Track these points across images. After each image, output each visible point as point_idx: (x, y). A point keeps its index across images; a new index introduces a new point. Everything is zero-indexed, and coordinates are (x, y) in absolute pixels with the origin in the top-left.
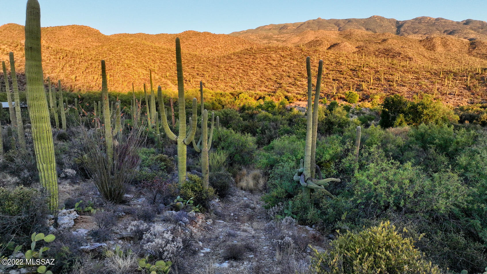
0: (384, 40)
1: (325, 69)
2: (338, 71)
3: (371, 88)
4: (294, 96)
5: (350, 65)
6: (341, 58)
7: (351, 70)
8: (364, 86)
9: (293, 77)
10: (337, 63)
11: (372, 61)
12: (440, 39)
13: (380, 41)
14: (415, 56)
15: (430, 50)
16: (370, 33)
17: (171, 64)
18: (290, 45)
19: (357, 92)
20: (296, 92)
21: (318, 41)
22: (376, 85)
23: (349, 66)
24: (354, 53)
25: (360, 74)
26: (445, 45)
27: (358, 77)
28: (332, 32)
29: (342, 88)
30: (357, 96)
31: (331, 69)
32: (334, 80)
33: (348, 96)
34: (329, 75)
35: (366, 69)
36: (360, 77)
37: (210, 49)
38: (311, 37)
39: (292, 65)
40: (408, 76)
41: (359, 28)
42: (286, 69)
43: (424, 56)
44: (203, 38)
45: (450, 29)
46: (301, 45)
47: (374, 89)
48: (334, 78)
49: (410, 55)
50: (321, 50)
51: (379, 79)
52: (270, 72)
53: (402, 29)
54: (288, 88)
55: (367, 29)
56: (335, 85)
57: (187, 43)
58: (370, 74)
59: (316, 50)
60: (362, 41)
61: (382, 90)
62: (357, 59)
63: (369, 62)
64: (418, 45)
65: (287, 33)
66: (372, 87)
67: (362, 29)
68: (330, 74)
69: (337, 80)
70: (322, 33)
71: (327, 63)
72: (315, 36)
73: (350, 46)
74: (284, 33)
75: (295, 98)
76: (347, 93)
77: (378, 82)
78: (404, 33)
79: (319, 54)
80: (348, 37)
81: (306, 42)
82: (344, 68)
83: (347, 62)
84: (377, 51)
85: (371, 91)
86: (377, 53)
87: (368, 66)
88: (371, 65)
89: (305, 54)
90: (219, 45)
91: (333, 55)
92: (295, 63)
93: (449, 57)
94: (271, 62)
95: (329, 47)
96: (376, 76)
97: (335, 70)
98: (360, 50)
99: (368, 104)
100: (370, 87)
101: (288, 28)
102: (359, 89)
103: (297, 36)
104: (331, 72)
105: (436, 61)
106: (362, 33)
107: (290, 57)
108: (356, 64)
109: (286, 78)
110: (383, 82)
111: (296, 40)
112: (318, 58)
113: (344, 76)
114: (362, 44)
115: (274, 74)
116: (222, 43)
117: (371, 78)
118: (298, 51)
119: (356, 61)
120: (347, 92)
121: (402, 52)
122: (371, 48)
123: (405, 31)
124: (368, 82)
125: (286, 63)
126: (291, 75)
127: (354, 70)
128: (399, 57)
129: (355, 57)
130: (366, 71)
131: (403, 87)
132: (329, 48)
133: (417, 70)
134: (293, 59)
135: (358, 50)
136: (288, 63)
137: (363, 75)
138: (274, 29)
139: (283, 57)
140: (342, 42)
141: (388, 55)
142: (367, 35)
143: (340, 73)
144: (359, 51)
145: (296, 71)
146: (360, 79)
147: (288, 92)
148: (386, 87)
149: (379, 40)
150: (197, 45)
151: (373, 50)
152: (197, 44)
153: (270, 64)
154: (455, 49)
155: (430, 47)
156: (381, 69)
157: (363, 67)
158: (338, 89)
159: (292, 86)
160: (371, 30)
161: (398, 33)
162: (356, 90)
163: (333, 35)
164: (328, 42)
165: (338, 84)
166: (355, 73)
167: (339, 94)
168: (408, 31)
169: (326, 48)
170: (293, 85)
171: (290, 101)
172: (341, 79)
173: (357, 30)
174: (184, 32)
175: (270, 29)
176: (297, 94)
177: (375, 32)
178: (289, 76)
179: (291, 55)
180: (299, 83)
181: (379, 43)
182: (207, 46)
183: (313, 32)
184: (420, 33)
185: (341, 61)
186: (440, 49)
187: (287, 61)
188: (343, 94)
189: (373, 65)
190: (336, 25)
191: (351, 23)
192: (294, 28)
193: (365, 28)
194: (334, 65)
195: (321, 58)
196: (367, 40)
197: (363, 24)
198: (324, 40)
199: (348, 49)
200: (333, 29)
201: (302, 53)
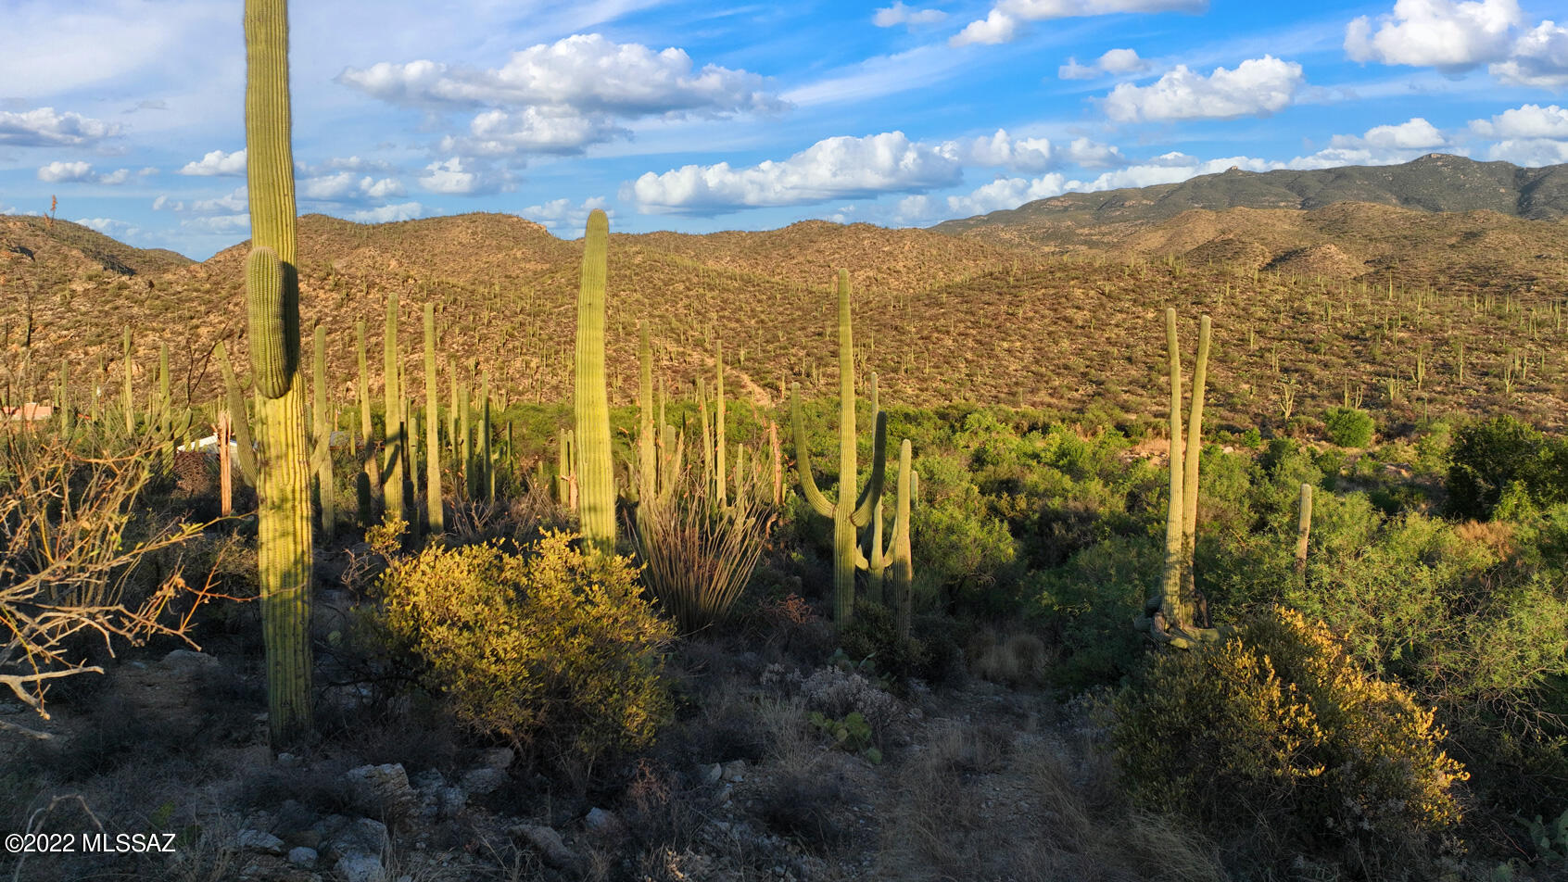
0: (1471, 236)
1: (1252, 335)
2: (1300, 340)
3: (1419, 399)
4: (1148, 424)
5: (1342, 321)
6: (1309, 299)
7: (1347, 337)
8: (1394, 389)
9: (1145, 363)
10: (1297, 314)
11: (1422, 305)
13: (1453, 240)
16: (1416, 212)
17: (753, 322)
18: (1132, 260)
19: (1366, 411)
20: (1155, 408)
21: (1229, 242)
22: (1439, 389)
23: (1339, 325)
24: (1357, 280)
25: (1378, 352)
27: (1373, 362)
28: (1279, 213)
29: (1313, 397)
30: (1366, 424)
31: (1273, 334)
32: (1285, 370)
33: (1336, 423)
34: (1267, 355)
35: (1402, 334)
36: (1379, 359)
37: (871, 274)
38: (1204, 229)
39: (1140, 321)
41: (1377, 199)
42: (1118, 336)
44: (850, 242)
46: (1171, 259)
47: (1430, 401)
48: (1287, 364)
50: (1240, 272)
51: (1446, 368)
52: (1065, 344)
53: (1538, 197)
54: (1125, 396)
55: (1406, 201)
56: (1290, 387)
57: (801, 259)
58: (1415, 351)
59: (1222, 274)
60: (1386, 239)
61: (1459, 404)
62: (1368, 302)
63: (1411, 311)
65: (1124, 220)
66: (1425, 395)
67: (1387, 202)
68: (1269, 350)
69: (1296, 371)
70: (1241, 217)
71: (1260, 314)
72: (1219, 227)
73: (1345, 257)
74: (1112, 221)
75: (1150, 430)
76: (1330, 413)
77: (1447, 378)
78: (1547, 208)
79: (1232, 288)
80: (1338, 228)
81: (1189, 247)
82: (1321, 330)
83: (1330, 311)
84: (1442, 271)
85: (1418, 406)
86: (1442, 278)
87: (1407, 323)
88: (1419, 320)
89: (1185, 286)
90: (901, 264)
91: (1281, 288)
92: (1150, 315)
94: (1070, 312)
95: (1268, 260)
96: (1436, 356)
97: (1289, 339)
98: (1381, 270)
99: (1405, 451)
100: (1416, 392)
101: (1127, 204)
102: (1373, 400)
103: (1158, 228)
104: (1276, 344)
106: (1385, 213)
107: (1132, 296)
108: (1365, 318)
109: (1118, 365)
110: (1464, 377)
111: (1154, 240)
112: (1229, 301)
113: (1322, 357)
114: (1387, 248)
115: (1080, 353)
116: (910, 255)
117: (1420, 364)
118: (1160, 279)
119: (1364, 306)
120: (1332, 409)
121: (1541, 275)
122: (1420, 263)
123: (1551, 202)
124: (1410, 379)
125: (1119, 316)
126: (1138, 353)
127: (1357, 338)
128: (1529, 290)
129: (1359, 295)
130: (1401, 342)
131: (1541, 396)
132: (1270, 266)
134: (1144, 305)
135: (1372, 270)
136: (1124, 316)
137: (1388, 354)
138: (1078, 208)
139: (1109, 296)
140: (1316, 245)
141: (1483, 284)
142: (1407, 219)
143: (1307, 349)
144: (1377, 273)
145: (1153, 341)
146: (1377, 368)
147: (1126, 408)
148: (1474, 393)
149: (1451, 235)
150: (832, 265)
151: (1427, 269)
152: (833, 260)
153: (1065, 319)
156: (1456, 333)
157: (1390, 328)
158: (1299, 401)
159: (1140, 391)
160: (1419, 201)
161: (1523, 208)
162: (1364, 405)
163: (1283, 223)
164: (1266, 245)
165: (1299, 382)
166: (1359, 348)
167: (1302, 417)
168: (1562, 203)
169: (1256, 265)
170: (1143, 387)
171: (1133, 437)
172: (1311, 367)
173: (1367, 204)
174: (794, 225)
175: (1066, 209)
176: (1156, 416)
177: (1437, 209)
178: (1129, 359)
179: (1137, 289)
181: (1452, 246)
182: (862, 267)
183: (1212, 216)
185: (1310, 308)
187: (1122, 311)
188: (1317, 416)
189: (1426, 318)
190: (1291, 188)
191: (1345, 182)
192: (1145, 202)
193: (1398, 197)
194: (1285, 321)
195: (1241, 299)
196: (1405, 238)
197: (1391, 183)
198: (1251, 239)
199: (1335, 267)
200: (1282, 204)
201: (1175, 284)
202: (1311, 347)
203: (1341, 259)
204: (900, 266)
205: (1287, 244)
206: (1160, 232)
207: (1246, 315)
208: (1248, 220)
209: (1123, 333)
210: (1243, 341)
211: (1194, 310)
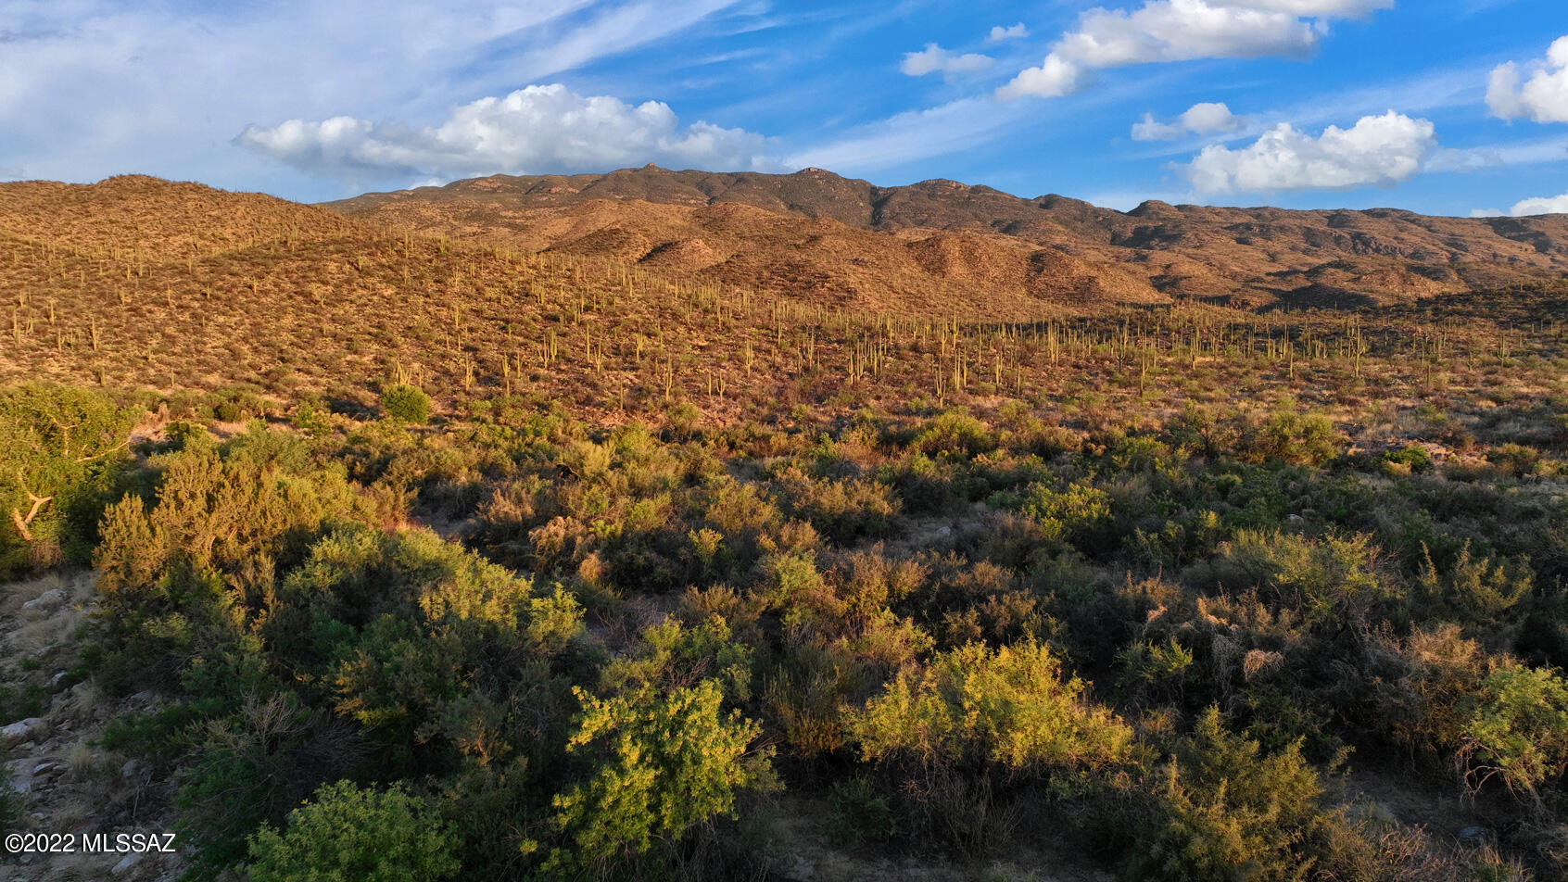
13: (801, 241)
15: (934, 272)
26: (970, 258)
28: (680, 208)
37: (190, 240)
43: (891, 287)
53: (886, 211)
57: (101, 218)
60: (751, 237)
64: (901, 256)
73: (711, 251)
74: (538, 205)
76: (386, 391)
78: (891, 221)
86: (766, 274)
101: (554, 190)
128: (823, 287)
138: (506, 190)
139: (362, 272)
141: (795, 280)
149: (801, 237)
150: (141, 227)
152: (143, 222)
155: (932, 263)
160: (801, 208)
161: (876, 220)
164: (648, 236)
168: (902, 217)
175: (494, 191)
181: (796, 246)
182: (180, 232)
184: (932, 225)
192: (571, 190)
193: (786, 203)
196: (767, 237)
199: (702, 259)
200: (692, 202)
203: (707, 254)
204: (227, 233)
205: (666, 236)
209: (353, 309)
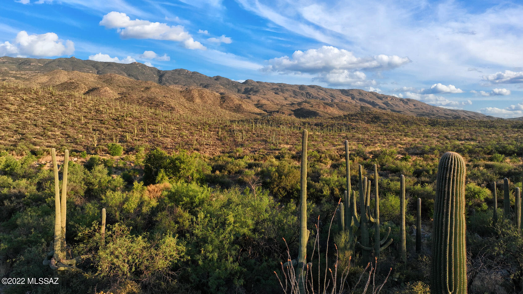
0: (147, 88)
1: (82, 117)
2: (99, 120)
3: (136, 140)
4: (44, 150)
5: (112, 114)
6: (101, 106)
7: (113, 119)
8: (128, 137)
9: (42, 127)
10: (97, 111)
11: (135, 109)
12: (197, 91)
13: (143, 89)
14: (177, 106)
15: (190, 101)
16: (132, 79)
18: (35, 87)
19: (120, 144)
20: (47, 144)
21: (73, 83)
22: (141, 136)
23: (111, 115)
24: (116, 99)
25: (123, 124)
26: (201, 97)
27: (122, 128)
28: (90, 75)
29: (104, 139)
30: (120, 148)
31: (89, 117)
32: (94, 130)
33: (111, 148)
34: (88, 125)
35: (130, 119)
36: (123, 126)
38: (63, 77)
39: (39, 111)
40: (170, 126)
41: (120, 74)
42: (30, 116)
45: (205, 83)
46: (51, 89)
47: (139, 140)
48: (95, 128)
49: (172, 104)
50: (77, 94)
51: (142, 130)
52: (6, 118)
53: (164, 79)
54: (34, 139)
55: (129, 75)
56: (96, 136)
58: (134, 124)
59: (71, 95)
60: (124, 87)
61: (146, 141)
62: (119, 108)
63: (132, 112)
64: (179, 95)
65: (31, 70)
66: (137, 138)
67: (123, 75)
68: (88, 123)
69: (98, 130)
70: (76, 75)
71: (85, 110)
72: (69, 77)
73: (112, 91)
74: (25, 70)
75: (45, 153)
76: (109, 145)
77: (143, 133)
78: (166, 82)
79: (74, 100)
80: (109, 82)
81: (58, 83)
82: (105, 117)
83: (108, 110)
84: (140, 99)
85: (135, 142)
86: (140, 101)
87: (131, 115)
88: (134, 115)
89: (57, 99)
91: (92, 102)
92: (44, 109)
93: (205, 109)
94: (8, 106)
95: (87, 90)
96: (140, 126)
97: (95, 119)
99: (132, 157)
100: (135, 138)
101: (32, 64)
102: (122, 140)
103: (45, 75)
104: (90, 121)
105: (195, 112)
106: (123, 78)
107: (36, 101)
108: (119, 113)
109: (31, 127)
110: (147, 133)
111: (44, 79)
112: (74, 105)
113: (106, 126)
114: (124, 90)
115: (13, 122)
117: (135, 129)
118: (47, 95)
119: (118, 109)
120: (110, 144)
121: (165, 102)
122: (134, 96)
123: (167, 80)
124: (133, 133)
125: (31, 108)
126: (39, 123)
127: (116, 120)
128: (162, 106)
129: (117, 106)
130: (130, 121)
131: (167, 139)
132: (87, 93)
133: (178, 121)
134: (40, 104)
135: (120, 96)
136: (33, 108)
137: (126, 125)
138: (10, 63)
139: (25, 100)
140: (102, 87)
141: (151, 104)
142: (130, 81)
143: (101, 123)
144: (122, 97)
145: (45, 118)
146: (123, 130)
147: (35, 144)
148: (150, 138)
149: (142, 88)
151: (136, 97)
153: (6, 108)
154: (210, 102)
155: (189, 98)
156: (145, 119)
157: (126, 117)
158: (99, 140)
159: (40, 137)
160: (133, 76)
161: (160, 81)
162: (120, 142)
163: (91, 79)
164: (86, 85)
165: (99, 134)
166: (117, 123)
167: (101, 146)
168: (169, 81)
169: (83, 92)
170: (42, 136)
171: (38, 156)
172: (103, 129)
173: (118, 75)
176: (47, 147)
177: (138, 79)
178: (36, 125)
179: (38, 98)
180: (50, 133)
181: (142, 91)
183: (66, 73)
184: (180, 84)
185: (101, 109)
186: (198, 100)
187: (31, 107)
188: (105, 146)
189: (136, 114)
190: (94, 67)
191: (111, 67)
192: (39, 64)
193: (127, 74)
194: (93, 113)
195: (78, 105)
196: (129, 87)
197: (125, 69)
198: (81, 83)
199: (109, 94)
200: (91, 72)
201: (53, 98)
202: (102, 122)
203: (111, 92)
205: (93, 86)
206: (46, 76)
207: (80, 110)
208: (79, 76)
209: (32, 115)
210: (79, 120)
211: (61, 108)
